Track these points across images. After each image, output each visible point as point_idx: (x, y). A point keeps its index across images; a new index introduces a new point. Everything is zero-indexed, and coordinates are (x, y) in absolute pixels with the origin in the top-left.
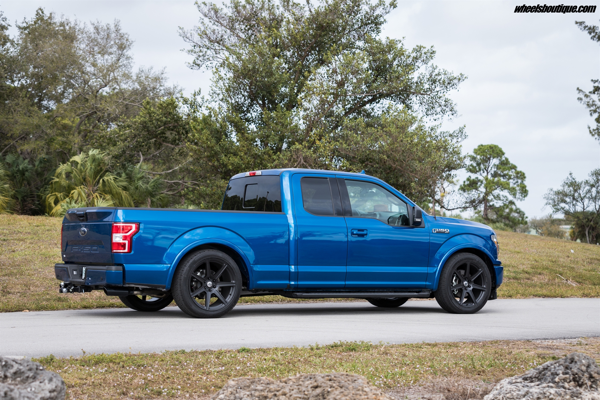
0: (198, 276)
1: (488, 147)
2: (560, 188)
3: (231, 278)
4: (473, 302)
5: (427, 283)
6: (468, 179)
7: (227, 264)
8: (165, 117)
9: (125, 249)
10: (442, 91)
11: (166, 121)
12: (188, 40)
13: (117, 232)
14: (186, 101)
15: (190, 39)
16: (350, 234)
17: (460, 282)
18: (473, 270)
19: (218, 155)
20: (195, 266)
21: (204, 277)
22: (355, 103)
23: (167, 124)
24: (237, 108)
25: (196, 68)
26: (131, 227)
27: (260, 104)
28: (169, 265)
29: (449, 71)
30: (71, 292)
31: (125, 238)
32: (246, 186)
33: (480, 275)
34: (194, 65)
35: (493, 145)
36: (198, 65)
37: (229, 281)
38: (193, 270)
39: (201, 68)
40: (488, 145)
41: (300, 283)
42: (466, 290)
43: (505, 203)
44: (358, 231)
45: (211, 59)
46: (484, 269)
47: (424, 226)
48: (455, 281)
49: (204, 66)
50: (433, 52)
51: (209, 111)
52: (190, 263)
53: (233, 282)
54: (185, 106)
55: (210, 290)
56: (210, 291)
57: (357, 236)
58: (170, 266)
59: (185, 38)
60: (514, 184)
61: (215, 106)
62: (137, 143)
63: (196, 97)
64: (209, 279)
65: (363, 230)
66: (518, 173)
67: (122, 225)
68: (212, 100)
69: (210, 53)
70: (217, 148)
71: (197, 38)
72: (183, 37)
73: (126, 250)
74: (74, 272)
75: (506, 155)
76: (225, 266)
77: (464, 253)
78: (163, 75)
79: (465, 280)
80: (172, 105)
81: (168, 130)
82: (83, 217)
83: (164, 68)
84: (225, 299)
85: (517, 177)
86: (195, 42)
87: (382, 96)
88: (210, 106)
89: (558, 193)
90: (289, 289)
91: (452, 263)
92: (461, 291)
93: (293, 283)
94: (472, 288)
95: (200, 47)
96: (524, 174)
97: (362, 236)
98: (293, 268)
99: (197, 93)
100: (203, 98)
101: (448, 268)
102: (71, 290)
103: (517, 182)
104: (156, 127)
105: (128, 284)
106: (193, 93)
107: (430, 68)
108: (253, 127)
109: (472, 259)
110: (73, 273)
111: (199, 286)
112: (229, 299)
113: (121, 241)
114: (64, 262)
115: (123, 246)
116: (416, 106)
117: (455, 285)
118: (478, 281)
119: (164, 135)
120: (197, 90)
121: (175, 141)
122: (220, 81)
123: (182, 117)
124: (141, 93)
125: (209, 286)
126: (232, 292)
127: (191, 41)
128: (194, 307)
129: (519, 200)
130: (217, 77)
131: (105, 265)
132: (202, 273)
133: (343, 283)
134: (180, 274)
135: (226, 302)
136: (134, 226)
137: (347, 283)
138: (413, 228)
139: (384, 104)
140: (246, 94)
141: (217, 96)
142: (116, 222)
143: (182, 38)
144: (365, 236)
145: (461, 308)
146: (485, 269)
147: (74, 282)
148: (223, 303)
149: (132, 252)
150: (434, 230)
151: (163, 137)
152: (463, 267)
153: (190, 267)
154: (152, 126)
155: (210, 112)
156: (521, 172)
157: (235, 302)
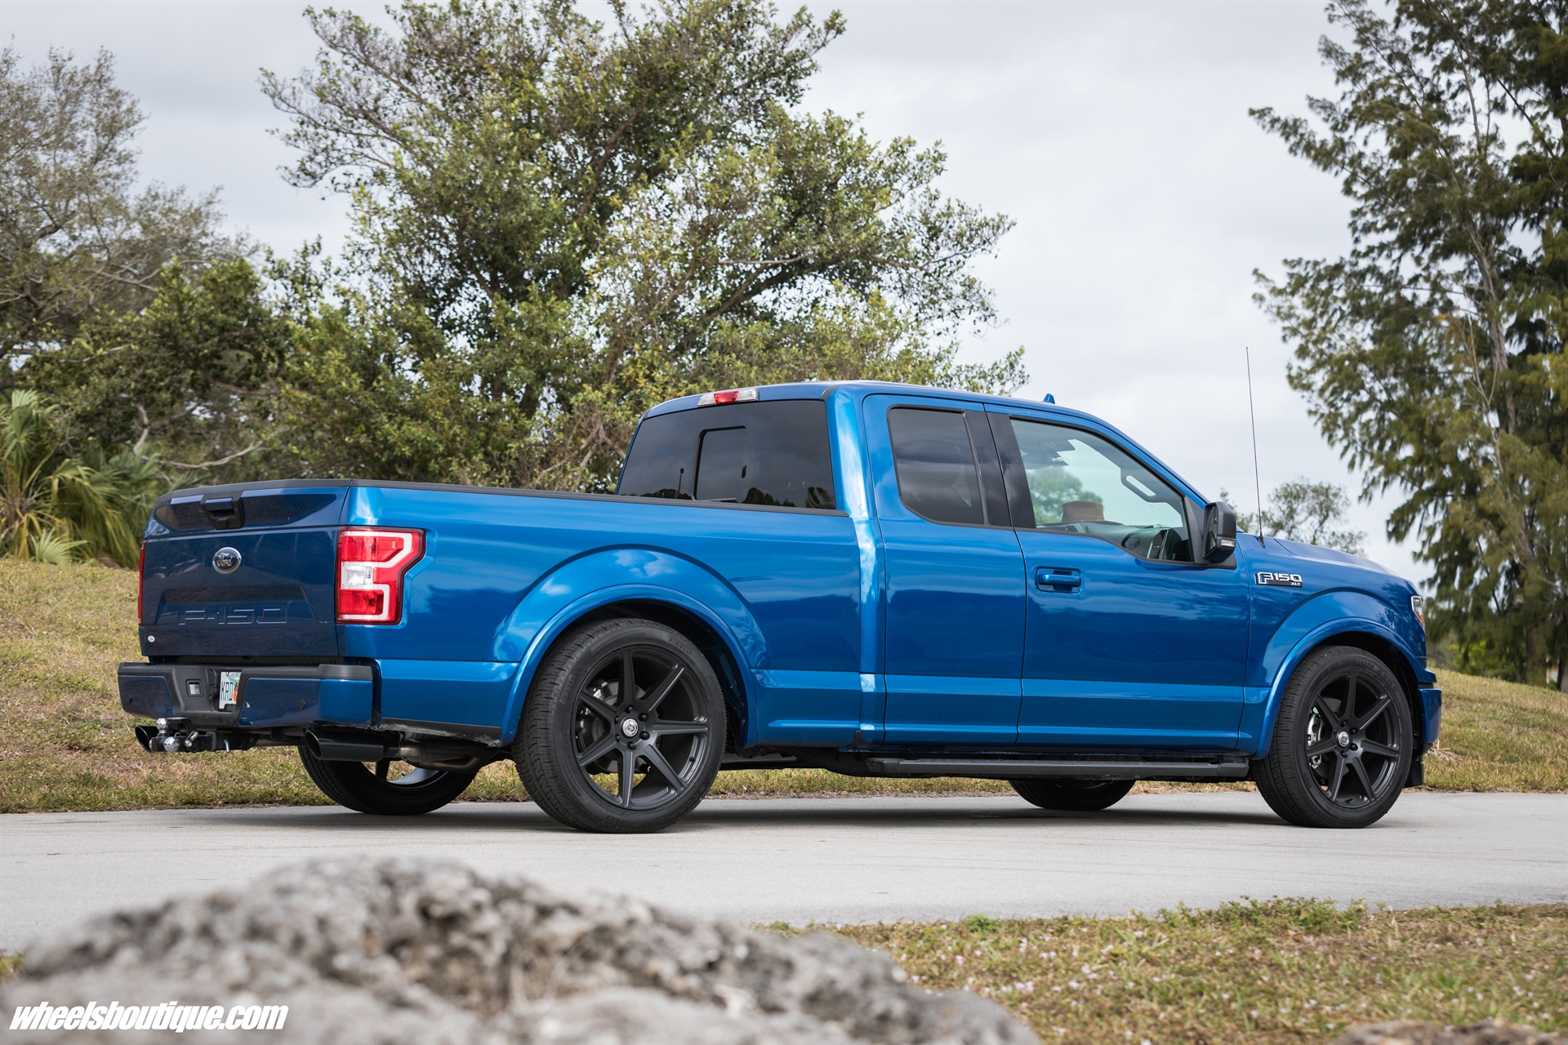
0: (595, 699)
3: (695, 710)
4: (1364, 794)
5: (1241, 735)
7: (683, 664)
8: (223, 312)
9: (379, 611)
10: (954, 260)
11: (225, 323)
12: (284, 106)
13: (353, 559)
14: (279, 273)
15: (291, 102)
16: (1031, 582)
17: (1327, 732)
18: (1366, 699)
19: (370, 415)
20: (591, 670)
21: (616, 705)
22: (734, 285)
23: (228, 331)
24: (419, 293)
25: (305, 183)
26: (401, 540)
27: (481, 280)
28: (515, 665)
29: (972, 205)
30: (193, 750)
31: (380, 575)
32: (704, 433)
33: (1382, 714)
34: (302, 175)
36: (313, 176)
37: (688, 717)
38: (584, 681)
39: (320, 183)
41: (889, 728)
42: (1346, 757)
44: (1055, 573)
45: (347, 158)
46: (1392, 696)
47: (1233, 564)
48: (1315, 728)
49: (327, 178)
50: (940, 157)
51: (342, 299)
52: (574, 661)
53: (702, 719)
54: (278, 282)
55: (631, 744)
56: (633, 749)
57: (1051, 588)
58: (517, 668)
59: (276, 99)
61: (359, 283)
62: (145, 381)
63: (309, 259)
64: (627, 713)
65: (1067, 572)
67: (369, 534)
68: (351, 269)
69: (345, 143)
70: (368, 400)
71: (309, 102)
72: (273, 96)
73: (384, 616)
74: (192, 687)
76: (678, 669)
77: (1341, 648)
78: (211, 206)
79: (1342, 727)
80: (244, 279)
81: (232, 347)
82: (230, 512)
83: (218, 189)
84: (678, 773)
86: (304, 111)
87: (803, 267)
88: (345, 286)
90: (855, 748)
91: (1309, 675)
92: (1330, 760)
93: (867, 727)
94: (1360, 750)
95: (316, 126)
97: (1066, 587)
98: (868, 682)
99: (310, 249)
100: (327, 264)
101: (1300, 691)
102: (188, 743)
104: (196, 338)
105: (389, 722)
106: (301, 248)
107: (923, 198)
108: (460, 342)
109: (1362, 666)
110: (188, 690)
111: (597, 733)
112: (689, 773)
113: (369, 586)
114: (146, 659)
115: (375, 600)
116: (890, 298)
117: (1315, 744)
118: (1376, 733)
119: (216, 362)
120: (311, 241)
121: (247, 376)
122: (375, 218)
123: (271, 312)
124: (149, 251)
125: (629, 733)
126: (699, 753)
127: (292, 110)
128: (586, 799)
130: (366, 209)
131: (316, 665)
132: (606, 692)
133: (1011, 730)
134: (544, 694)
135: (680, 781)
136: (408, 538)
137: (1023, 729)
138: (1202, 567)
139: (805, 291)
140: (445, 252)
141: (364, 258)
142: (349, 527)
143: (270, 99)
144: (1074, 589)
145: (1333, 810)
146: (1397, 694)
147: (196, 717)
148: (671, 786)
149: (404, 620)
150: (1263, 576)
151: (215, 366)
152: (1336, 688)
153: (577, 671)
154: (187, 335)
155: (347, 302)
157: (704, 786)
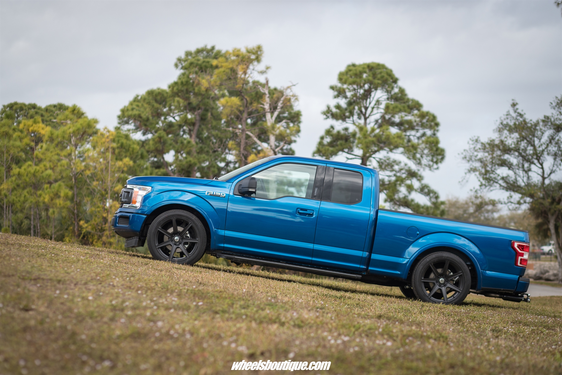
1: (366, 66)
2: (495, 137)
6: (328, 132)
35: (373, 63)
40: (364, 64)
43: (398, 174)
60: (418, 138)
66: (423, 115)
75: (400, 83)
85: (423, 126)
89: (491, 146)
96: (434, 117)
103: (424, 135)
129: (427, 169)
156: (428, 113)
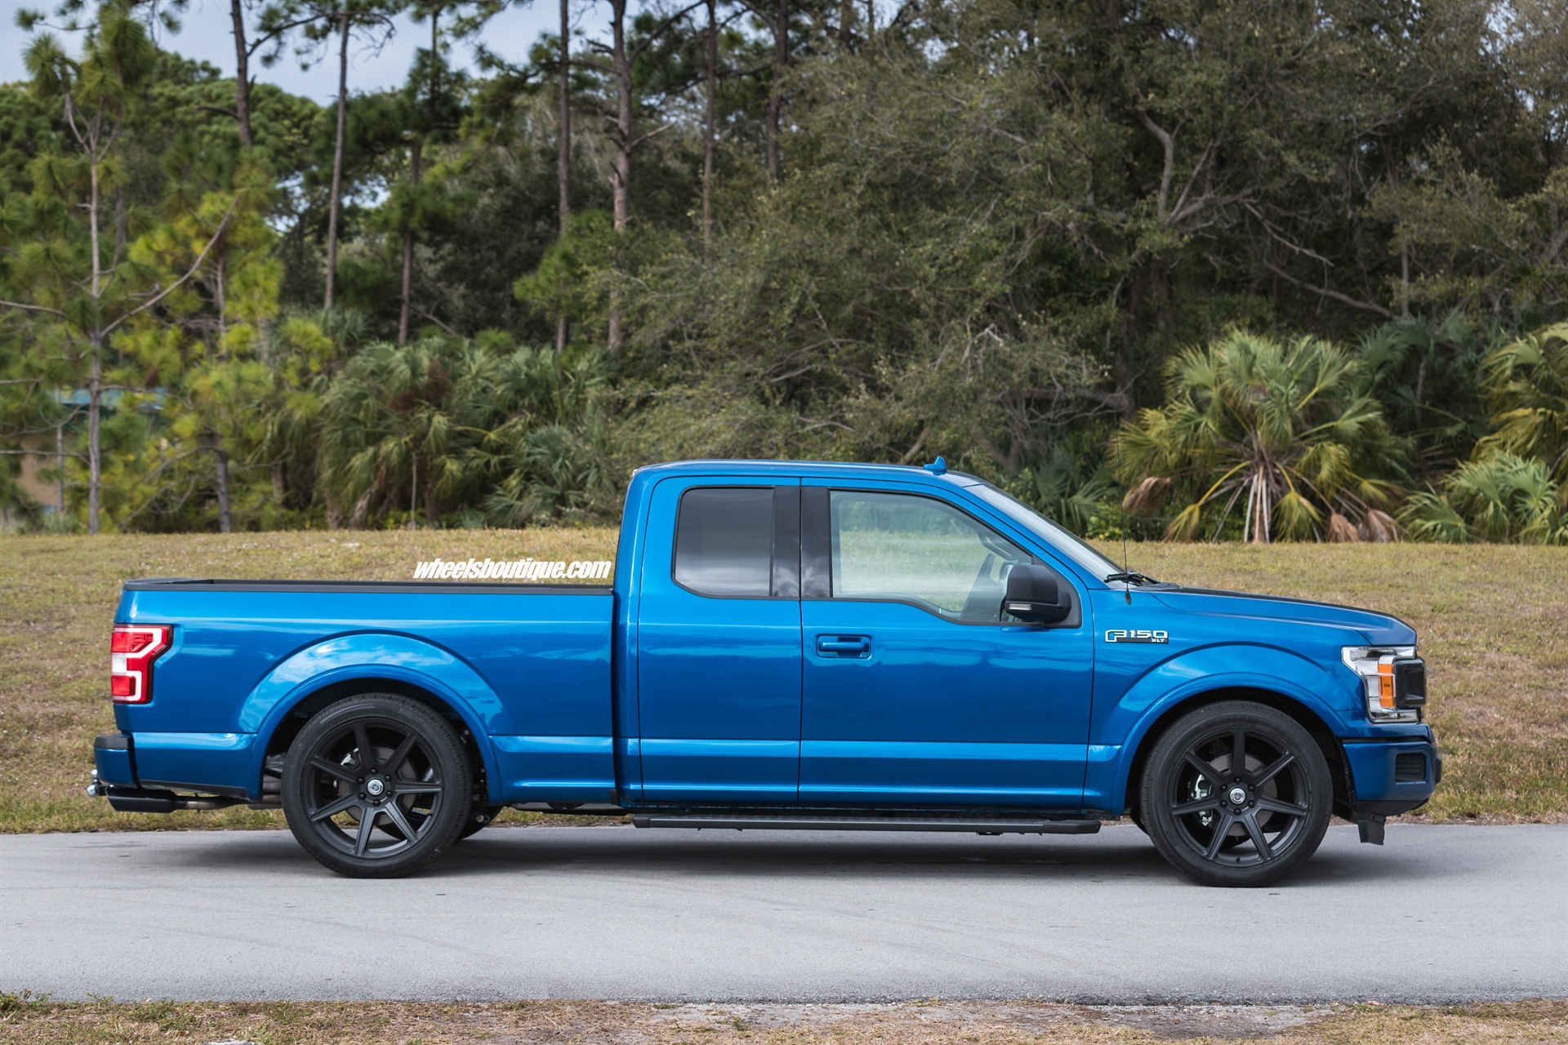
4: (1259, 853)
5: (1087, 793)
7: (414, 733)
9: (132, 693)
17: (1217, 789)
20: (335, 737)
26: (150, 635)
28: (253, 735)
31: (133, 664)
38: (326, 749)
41: (649, 787)
42: (1240, 814)
44: (839, 640)
46: (1297, 751)
47: (1076, 622)
48: (1202, 785)
53: (437, 781)
57: (834, 654)
58: (254, 739)
64: (373, 774)
65: (854, 638)
73: (138, 697)
76: (411, 738)
79: (1236, 783)
91: (1176, 732)
94: (1257, 808)
97: (854, 653)
105: (148, 783)
109: (1250, 718)
112: (426, 828)
113: (123, 673)
115: (128, 684)
125: (375, 792)
126: (436, 809)
133: (792, 788)
136: (157, 634)
137: (803, 788)
138: (1035, 629)
144: (863, 655)
146: (1305, 749)
148: (407, 838)
149: (155, 702)
150: (1114, 634)
